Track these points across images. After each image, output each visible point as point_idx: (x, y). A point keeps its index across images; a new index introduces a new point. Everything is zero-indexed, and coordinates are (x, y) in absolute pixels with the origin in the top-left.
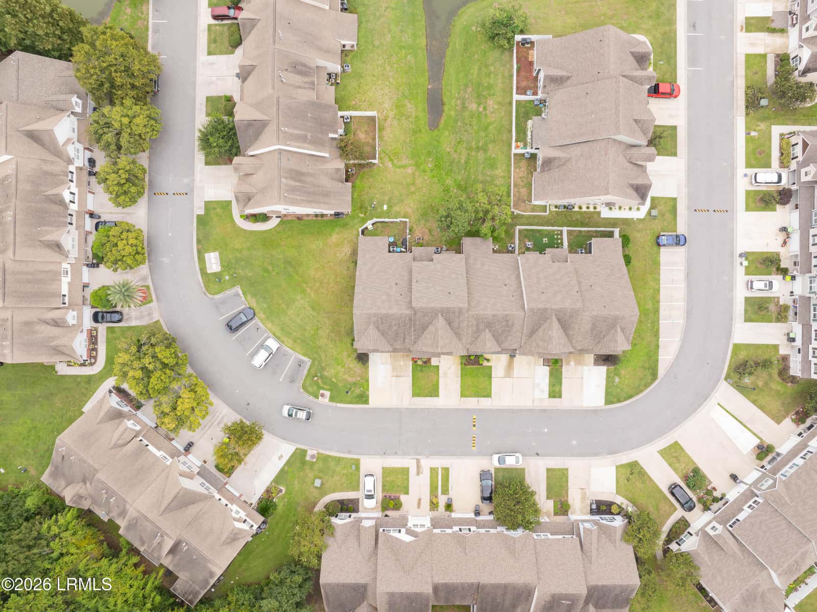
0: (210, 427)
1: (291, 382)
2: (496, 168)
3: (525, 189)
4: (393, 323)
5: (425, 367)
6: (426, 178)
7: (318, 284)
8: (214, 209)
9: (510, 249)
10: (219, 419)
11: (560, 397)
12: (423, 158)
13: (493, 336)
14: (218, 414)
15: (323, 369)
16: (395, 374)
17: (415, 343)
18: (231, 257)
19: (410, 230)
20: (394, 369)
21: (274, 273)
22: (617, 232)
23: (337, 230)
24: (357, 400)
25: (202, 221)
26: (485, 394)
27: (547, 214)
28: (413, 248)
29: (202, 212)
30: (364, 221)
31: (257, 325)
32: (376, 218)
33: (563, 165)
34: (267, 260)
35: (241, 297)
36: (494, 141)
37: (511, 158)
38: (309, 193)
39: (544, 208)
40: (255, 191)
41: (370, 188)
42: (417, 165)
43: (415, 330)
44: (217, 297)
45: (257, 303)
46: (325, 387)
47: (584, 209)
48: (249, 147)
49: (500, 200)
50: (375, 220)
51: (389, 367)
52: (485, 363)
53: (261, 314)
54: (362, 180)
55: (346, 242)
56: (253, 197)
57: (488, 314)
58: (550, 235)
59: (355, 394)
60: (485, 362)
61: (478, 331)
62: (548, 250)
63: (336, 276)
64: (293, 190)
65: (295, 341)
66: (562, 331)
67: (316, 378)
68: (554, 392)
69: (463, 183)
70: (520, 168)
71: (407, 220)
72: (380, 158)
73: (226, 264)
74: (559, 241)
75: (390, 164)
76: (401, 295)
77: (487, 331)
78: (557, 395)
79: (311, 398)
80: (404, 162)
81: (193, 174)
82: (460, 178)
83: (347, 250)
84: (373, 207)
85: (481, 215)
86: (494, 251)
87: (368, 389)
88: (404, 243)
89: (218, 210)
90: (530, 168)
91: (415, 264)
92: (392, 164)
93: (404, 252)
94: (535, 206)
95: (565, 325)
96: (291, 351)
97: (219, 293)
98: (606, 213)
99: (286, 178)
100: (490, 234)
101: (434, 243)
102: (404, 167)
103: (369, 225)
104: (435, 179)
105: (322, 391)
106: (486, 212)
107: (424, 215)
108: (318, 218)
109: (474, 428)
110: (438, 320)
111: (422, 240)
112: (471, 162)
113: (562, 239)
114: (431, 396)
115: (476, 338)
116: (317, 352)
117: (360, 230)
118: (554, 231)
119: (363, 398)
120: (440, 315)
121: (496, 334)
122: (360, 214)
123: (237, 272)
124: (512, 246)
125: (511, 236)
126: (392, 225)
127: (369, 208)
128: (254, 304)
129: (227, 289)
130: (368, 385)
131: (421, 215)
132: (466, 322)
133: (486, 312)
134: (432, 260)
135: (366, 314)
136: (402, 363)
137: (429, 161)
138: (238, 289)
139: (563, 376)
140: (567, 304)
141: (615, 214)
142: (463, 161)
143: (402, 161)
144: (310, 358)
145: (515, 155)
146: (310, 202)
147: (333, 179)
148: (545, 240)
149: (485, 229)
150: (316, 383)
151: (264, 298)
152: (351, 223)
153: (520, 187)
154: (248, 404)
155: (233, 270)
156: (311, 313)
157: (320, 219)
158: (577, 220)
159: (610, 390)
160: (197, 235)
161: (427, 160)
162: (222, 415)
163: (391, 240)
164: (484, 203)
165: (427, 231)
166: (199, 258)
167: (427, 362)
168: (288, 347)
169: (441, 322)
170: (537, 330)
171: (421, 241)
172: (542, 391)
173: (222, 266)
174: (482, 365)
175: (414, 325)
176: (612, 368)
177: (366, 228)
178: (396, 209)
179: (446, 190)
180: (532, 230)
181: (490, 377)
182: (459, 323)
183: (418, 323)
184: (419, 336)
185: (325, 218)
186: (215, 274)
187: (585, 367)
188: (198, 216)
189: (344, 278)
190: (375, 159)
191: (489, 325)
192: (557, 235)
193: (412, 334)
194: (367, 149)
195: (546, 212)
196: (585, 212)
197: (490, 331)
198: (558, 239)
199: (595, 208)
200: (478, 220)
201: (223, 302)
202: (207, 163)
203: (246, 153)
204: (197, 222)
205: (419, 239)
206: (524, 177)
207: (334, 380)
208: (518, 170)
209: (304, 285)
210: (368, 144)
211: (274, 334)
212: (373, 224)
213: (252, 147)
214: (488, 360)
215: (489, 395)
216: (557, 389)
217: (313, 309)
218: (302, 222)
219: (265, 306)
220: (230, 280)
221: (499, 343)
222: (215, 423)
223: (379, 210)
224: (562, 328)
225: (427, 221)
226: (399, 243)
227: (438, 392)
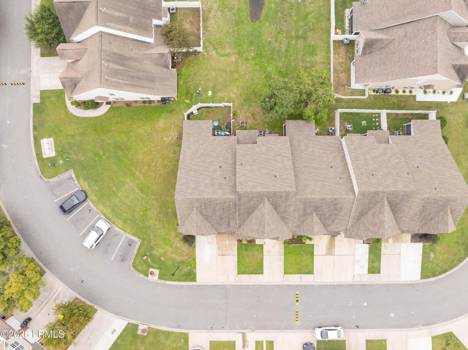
0: (47, 303)
1: (122, 261)
2: (316, 55)
3: (343, 74)
4: (217, 208)
5: (250, 246)
6: (248, 65)
7: (146, 168)
8: (49, 97)
9: (331, 131)
10: (55, 295)
11: (379, 272)
12: (245, 47)
13: (320, 219)
14: (54, 291)
15: (152, 248)
16: (221, 253)
17: (240, 227)
18: (64, 142)
19: (234, 115)
20: (219, 248)
21: (104, 157)
22: (433, 115)
23: (164, 115)
24: (185, 277)
25: (38, 109)
26: (307, 271)
27: (366, 97)
28: (237, 131)
29: (37, 101)
30: (189, 106)
31: (90, 207)
32: (201, 103)
33: (385, 47)
34: (98, 144)
35: (74, 180)
36: (313, 30)
37: (330, 45)
38: (133, 77)
39: (362, 92)
40: (80, 76)
41: (195, 75)
42: (240, 54)
43: (239, 215)
44: (51, 180)
45: (89, 185)
46: (154, 265)
47: (401, 93)
48: (73, 32)
49: (322, 83)
50: (200, 105)
51: (215, 246)
52: (308, 242)
53: (92, 197)
54: (188, 67)
55: (172, 127)
56: (79, 83)
57: (316, 198)
58: (368, 117)
59: (183, 272)
60: (308, 240)
61: (305, 216)
62: (369, 132)
63: (164, 160)
64: (116, 73)
65: (125, 221)
66: (391, 214)
67: (145, 258)
68: (372, 268)
69: (283, 70)
70: (339, 54)
71: (231, 105)
72: (205, 47)
73: (60, 149)
74: (377, 124)
75: (214, 53)
76: (225, 178)
77: (314, 214)
78: (377, 271)
79: (141, 276)
80: (228, 50)
81: (30, 65)
82: (281, 66)
83: (173, 135)
84: (198, 93)
85: (305, 97)
86: (317, 134)
87: (195, 268)
88: (228, 127)
89: (53, 99)
90: (348, 54)
91: (239, 147)
92: (216, 53)
93: (228, 135)
94: (354, 90)
95: (395, 209)
96: (121, 232)
97: (53, 177)
98: (421, 97)
99: (108, 61)
100: (313, 117)
101: (257, 127)
102: (227, 55)
103: (194, 109)
104: (257, 66)
105: (151, 270)
106: (309, 95)
107: (247, 100)
108: (146, 105)
109: (297, 304)
110: (264, 204)
111: (246, 123)
112: (291, 50)
113: (380, 122)
114: (256, 274)
115: (303, 222)
116: (146, 233)
117: (186, 114)
118: (372, 114)
119: (191, 276)
120: (266, 200)
121: (323, 218)
122: (186, 100)
123: (70, 156)
124: (333, 129)
125: (331, 119)
126: (216, 110)
127: (194, 94)
128: (86, 188)
129: (61, 173)
130: (195, 264)
131: (244, 100)
132: (293, 206)
133: (314, 196)
134: (256, 143)
135: (189, 199)
136: (227, 242)
137: (251, 50)
138: (71, 173)
139: (382, 253)
140: (400, 187)
141: (430, 97)
142: (283, 50)
143: (225, 50)
144: (139, 238)
145: (334, 41)
146: (134, 86)
147: (157, 65)
148: (364, 123)
149: (309, 111)
150: (146, 262)
151: (96, 181)
152: (177, 109)
153: (339, 72)
154: (82, 281)
155: (66, 155)
156: (140, 194)
157: (148, 105)
158: (394, 103)
159: (426, 265)
160: (34, 122)
161: (249, 49)
162: (58, 292)
163: (216, 124)
164: (308, 84)
165: (250, 115)
166: (35, 145)
167: (251, 242)
168: (119, 228)
169: (267, 207)
170: (366, 213)
171: (245, 125)
172: (362, 267)
173: (57, 151)
174: (304, 243)
175: (239, 209)
176: (428, 244)
177: (192, 113)
178: (220, 94)
179: (268, 77)
180: (351, 113)
181: (312, 254)
182: (286, 207)
183: (242, 207)
184: (244, 221)
185: (153, 104)
186: (50, 159)
187: (402, 244)
188: (34, 104)
189: (170, 162)
190: (200, 46)
191: (316, 209)
192: (375, 118)
193: (237, 219)
194: (192, 38)
195: (364, 95)
196: (401, 96)
197: (317, 215)
198: (376, 122)
199: (411, 92)
200: (302, 102)
201: (58, 185)
202: (42, 55)
203: (71, 39)
204: (34, 110)
205: (243, 123)
206: (343, 63)
207: (162, 258)
208: (337, 56)
209: (133, 168)
210: (193, 34)
211: (105, 215)
212: (198, 110)
213: (75, 32)
214: (310, 239)
215: (311, 272)
216: (376, 265)
217: (142, 191)
218: (131, 109)
219: (96, 188)
220: (64, 164)
221: (325, 226)
222: (52, 299)
223: (204, 96)
224: (392, 211)
225: (250, 106)
226: (223, 127)
227: (263, 270)
